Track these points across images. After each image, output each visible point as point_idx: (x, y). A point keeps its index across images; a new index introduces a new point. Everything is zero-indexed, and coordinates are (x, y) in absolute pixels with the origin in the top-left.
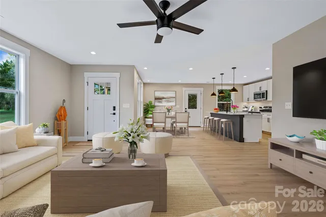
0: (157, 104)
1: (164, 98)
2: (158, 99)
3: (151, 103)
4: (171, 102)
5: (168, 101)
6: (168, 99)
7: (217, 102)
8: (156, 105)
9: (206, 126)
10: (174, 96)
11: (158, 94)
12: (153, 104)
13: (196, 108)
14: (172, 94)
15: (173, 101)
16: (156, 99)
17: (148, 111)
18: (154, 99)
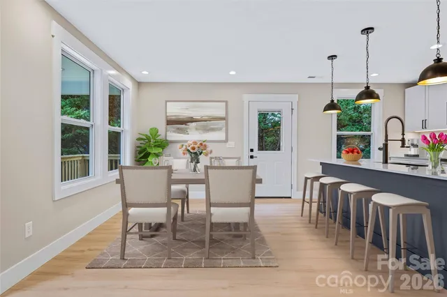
0: (173, 136)
1: (192, 120)
2: (178, 123)
3: (155, 132)
4: (213, 130)
5: (207, 130)
6: (206, 123)
7: (335, 133)
8: (169, 139)
9: (311, 202)
10: (222, 113)
11: (175, 110)
12: (162, 137)
13: (279, 149)
14: (217, 110)
15: (220, 129)
16: (170, 122)
17: (147, 155)
18: (164, 122)
